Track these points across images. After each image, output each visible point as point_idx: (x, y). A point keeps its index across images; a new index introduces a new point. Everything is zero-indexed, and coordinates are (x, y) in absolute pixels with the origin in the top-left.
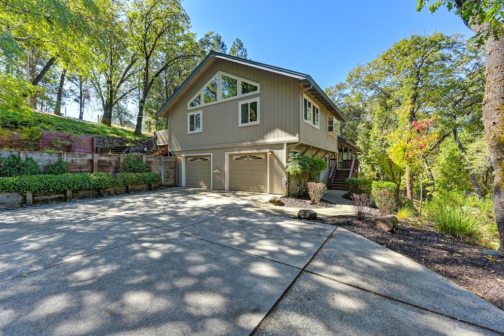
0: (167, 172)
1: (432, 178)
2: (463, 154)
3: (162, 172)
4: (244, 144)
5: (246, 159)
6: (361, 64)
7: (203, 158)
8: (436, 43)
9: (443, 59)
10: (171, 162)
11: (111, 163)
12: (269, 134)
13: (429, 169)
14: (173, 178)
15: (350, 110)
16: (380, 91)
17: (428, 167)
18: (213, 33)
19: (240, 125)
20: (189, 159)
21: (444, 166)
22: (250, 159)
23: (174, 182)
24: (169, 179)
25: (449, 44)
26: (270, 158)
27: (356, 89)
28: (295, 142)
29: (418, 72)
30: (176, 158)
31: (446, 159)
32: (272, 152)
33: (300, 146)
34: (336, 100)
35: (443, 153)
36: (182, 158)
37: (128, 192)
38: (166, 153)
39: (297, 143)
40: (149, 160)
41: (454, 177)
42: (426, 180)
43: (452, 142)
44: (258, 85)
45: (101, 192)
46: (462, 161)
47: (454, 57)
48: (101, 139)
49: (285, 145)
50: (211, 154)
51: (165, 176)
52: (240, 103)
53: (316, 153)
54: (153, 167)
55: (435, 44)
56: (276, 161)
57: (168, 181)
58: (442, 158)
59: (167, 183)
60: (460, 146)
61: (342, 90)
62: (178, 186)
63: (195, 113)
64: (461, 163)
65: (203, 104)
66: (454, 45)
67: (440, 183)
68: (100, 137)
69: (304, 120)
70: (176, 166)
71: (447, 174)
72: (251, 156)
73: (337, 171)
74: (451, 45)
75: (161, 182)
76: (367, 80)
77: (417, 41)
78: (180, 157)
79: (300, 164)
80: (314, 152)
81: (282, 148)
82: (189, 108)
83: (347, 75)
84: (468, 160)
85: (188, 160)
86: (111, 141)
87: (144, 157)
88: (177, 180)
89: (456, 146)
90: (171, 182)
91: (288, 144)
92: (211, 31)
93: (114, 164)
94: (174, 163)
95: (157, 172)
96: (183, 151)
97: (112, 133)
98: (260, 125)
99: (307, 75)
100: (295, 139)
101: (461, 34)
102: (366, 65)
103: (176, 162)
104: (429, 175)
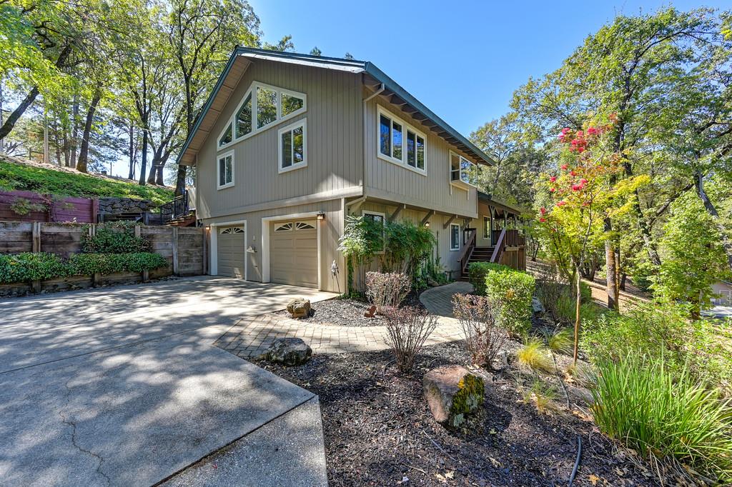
0: (187, 252)
1: (658, 259)
2: (713, 217)
3: (175, 252)
4: (289, 202)
5: (291, 229)
6: (535, 78)
7: (238, 229)
8: (662, 27)
9: (678, 57)
10: (194, 236)
11: (71, 238)
12: (325, 182)
13: (652, 245)
14: (198, 261)
15: (524, 155)
16: (566, 119)
17: (651, 242)
18: (290, 38)
19: (281, 170)
20: (222, 230)
21: (677, 238)
22: (297, 229)
23: (201, 267)
24: (189, 263)
25: (686, 26)
26: (322, 226)
27: (526, 119)
28: (358, 195)
29: (628, 80)
30: (203, 230)
31: (680, 227)
32: (324, 215)
33: (371, 202)
34: (502, 140)
35: (676, 217)
36: (211, 229)
37: (94, 285)
38: (192, 221)
39: (362, 196)
40: (150, 233)
41: (697, 259)
42: (647, 264)
43: (694, 198)
44: (303, 97)
45: (34, 286)
46: (712, 230)
47: (698, 53)
48: (109, 203)
49: (343, 201)
50: (245, 222)
51: (180, 259)
52: (281, 132)
53: (427, 217)
54: (157, 245)
55: (660, 30)
56: (330, 232)
57: (187, 266)
58: (673, 226)
59: (186, 269)
60: (708, 204)
61: (511, 124)
62: (206, 274)
63: (225, 156)
64: (710, 233)
65: (234, 140)
66: (696, 28)
67: (670, 270)
68: (108, 200)
69: (381, 155)
70: (204, 243)
71: (682, 255)
72: (298, 224)
73: (476, 249)
74: (689, 28)
75: (173, 269)
76: (546, 103)
77: (625, 27)
78: (208, 228)
79: (365, 236)
80: (422, 217)
81: (339, 209)
82: (219, 148)
83: (511, 97)
84: (723, 228)
85: (221, 232)
86: (127, 205)
87: (138, 228)
88: (205, 265)
89: (700, 204)
90: (194, 267)
91: (348, 200)
92: (288, 36)
93: (77, 239)
94: (200, 238)
95: (165, 253)
96: (213, 218)
97: (132, 193)
98: (307, 167)
99: (366, 63)
100: (356, 190)
101: (709, 9)
102: (543, 79)
103: (203, 236)
104: (651, 255)
